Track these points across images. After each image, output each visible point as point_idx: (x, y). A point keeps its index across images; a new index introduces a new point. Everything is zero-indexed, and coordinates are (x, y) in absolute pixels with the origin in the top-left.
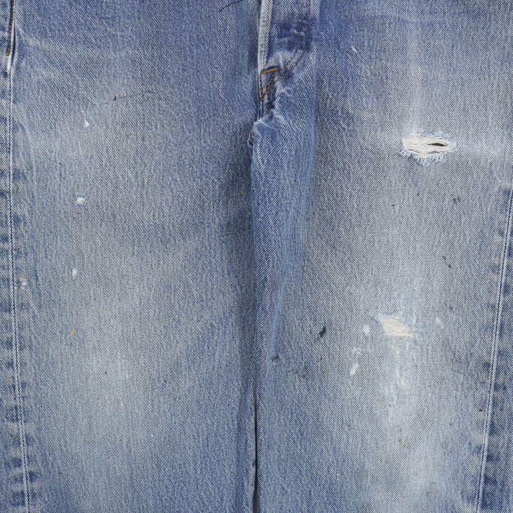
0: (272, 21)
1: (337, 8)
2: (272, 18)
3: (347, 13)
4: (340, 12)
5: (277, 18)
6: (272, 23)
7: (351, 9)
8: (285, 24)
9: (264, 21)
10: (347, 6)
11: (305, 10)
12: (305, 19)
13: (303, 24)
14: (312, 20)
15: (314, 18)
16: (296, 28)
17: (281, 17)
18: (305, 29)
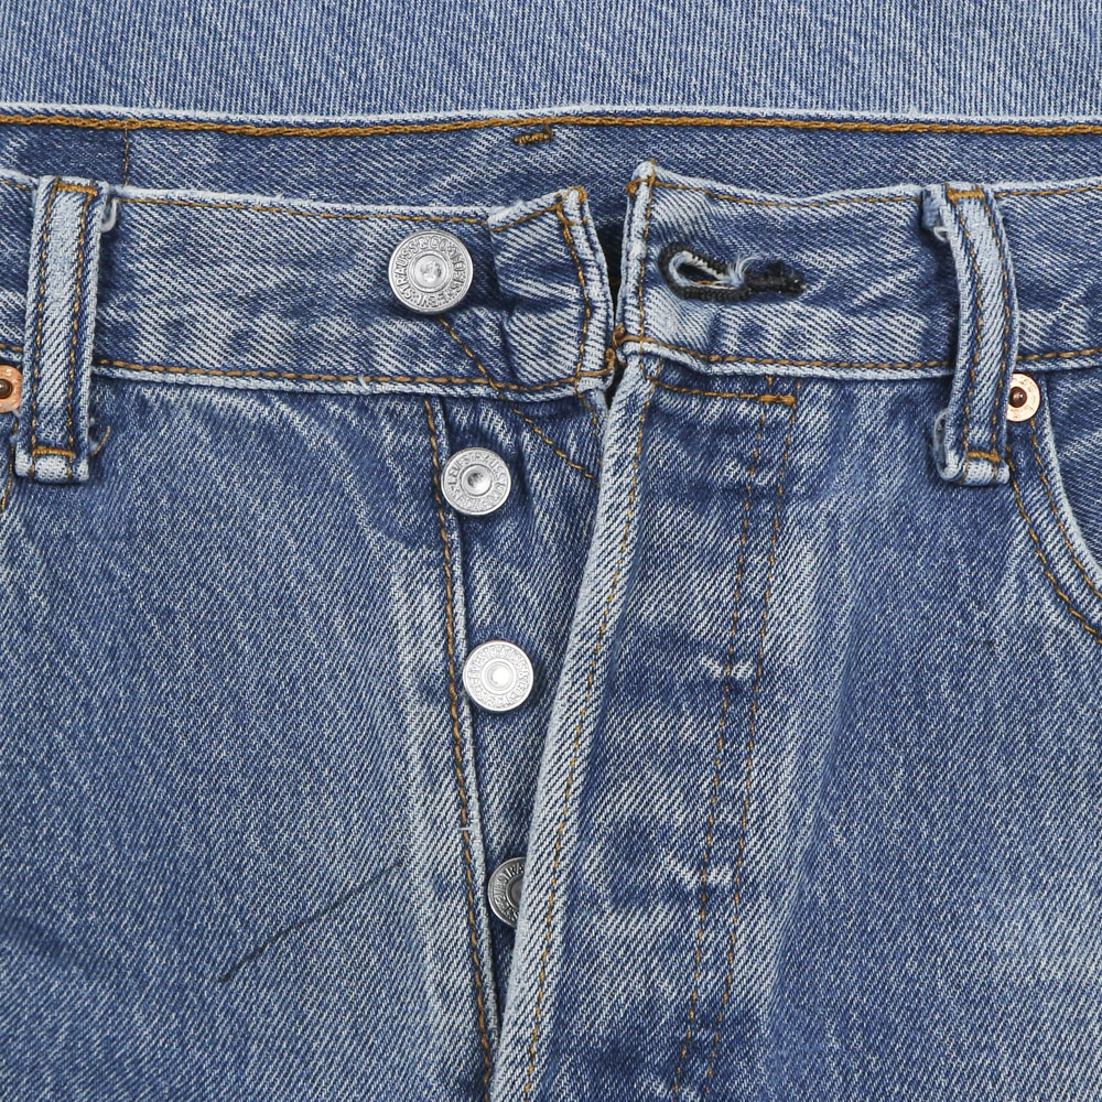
0: (554, 1042)
1: (867, 938)
2: (559, 1024)
3: (911, 966)
4: (881, 959)
5: (579, 1027)
6: (555, 1049)
7: (930, 947)
8: (615, 1051)
9: (517, 1041)
10: (909, 930)
11: (706, 982)
12: (706, 1022)
13: (695, 1047)
14: (737, 1021)
15: (747, 1017)
16: (662, 1073)
17: (599, 1021)
18: (703, 1070)
